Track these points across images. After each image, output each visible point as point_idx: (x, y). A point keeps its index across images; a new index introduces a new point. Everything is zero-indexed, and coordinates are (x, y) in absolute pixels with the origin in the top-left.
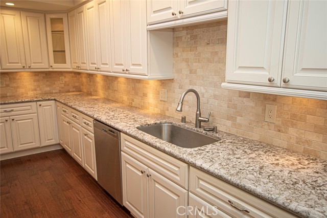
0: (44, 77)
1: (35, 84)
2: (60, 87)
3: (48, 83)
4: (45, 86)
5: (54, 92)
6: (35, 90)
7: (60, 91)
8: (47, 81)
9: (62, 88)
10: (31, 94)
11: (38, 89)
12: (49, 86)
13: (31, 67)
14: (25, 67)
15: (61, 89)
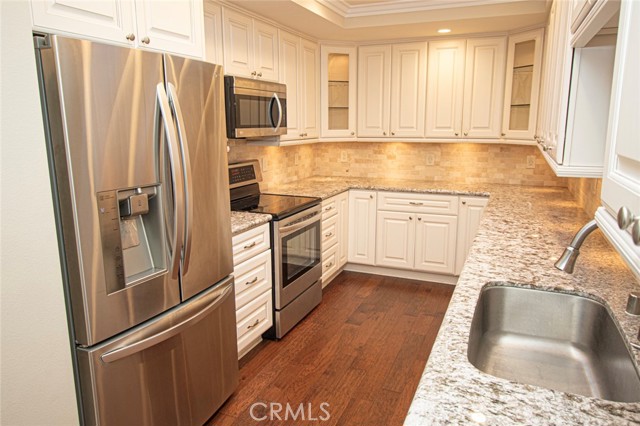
0: (496, 155)
1: (480, 164)
2: (524, 176)
3: (502, 166)
4: (495, 170)
5: (511, 183)
6: (478, 176)
7: (523, 182)
8: (502, 162)
9: (529, 177)
10: (470, 181)
11: (483, 174)
12: (503, 171)
13: (469, 135)
14: (459, 136)
15: (525, 179)
